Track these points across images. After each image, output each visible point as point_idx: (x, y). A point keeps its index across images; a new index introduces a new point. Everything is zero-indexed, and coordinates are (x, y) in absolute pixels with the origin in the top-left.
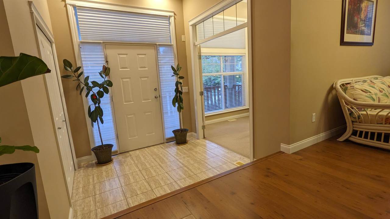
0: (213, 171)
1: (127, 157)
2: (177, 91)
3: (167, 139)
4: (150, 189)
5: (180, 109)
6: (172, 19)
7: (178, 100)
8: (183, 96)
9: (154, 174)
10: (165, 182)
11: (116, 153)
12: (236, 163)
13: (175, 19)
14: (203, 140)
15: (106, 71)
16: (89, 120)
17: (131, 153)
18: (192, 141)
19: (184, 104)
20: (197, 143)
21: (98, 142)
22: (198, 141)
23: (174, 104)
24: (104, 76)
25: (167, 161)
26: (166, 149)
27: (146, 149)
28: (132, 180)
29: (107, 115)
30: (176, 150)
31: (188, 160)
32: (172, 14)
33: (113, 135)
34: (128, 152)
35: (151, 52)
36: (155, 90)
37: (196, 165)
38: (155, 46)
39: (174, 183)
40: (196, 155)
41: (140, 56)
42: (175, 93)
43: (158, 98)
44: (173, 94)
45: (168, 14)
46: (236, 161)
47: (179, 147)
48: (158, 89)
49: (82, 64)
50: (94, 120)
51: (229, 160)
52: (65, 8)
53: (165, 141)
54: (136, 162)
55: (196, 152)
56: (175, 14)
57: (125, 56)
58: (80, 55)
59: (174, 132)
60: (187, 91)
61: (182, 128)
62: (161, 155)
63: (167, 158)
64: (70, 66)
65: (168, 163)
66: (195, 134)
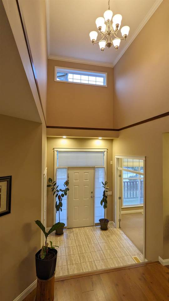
0: (117, 259)
1: (71, 232)
2: (104, 195)
3: (96, 224)
4: (80, 262)
5: (105, 207)
6: (106, 153)
7: (104, 201)
8: (108, 199)
9: (84, 252)
10: (88, 259)
11: (66, 228)
12: (134, 257)
13: (107, 152)
14: (119, 229)
15: (67, 183)
16: (55, 209)
17: (73, 229)
18: (111, 229)
19: (108, 205)
20: (114, 231)
21: (58, 220)
22: (115, 229)
23: (101, 204)
24: (65, 186)
25: (92, 242)
26: (94, 232)
27: (82, 228)
28: (72, 253)
29: (64, 207)
30: (99, 234)
31: (105, 245)
32: (106, 150)
33: (66, 218)
34: (72, 228)
35: (91, 171)
36: (92, 192)
37: (109, 251)
38: (94, 168)
39: (93, 262)
40: (111, 243)
41: (85, 173)
42: (103, 197)
43: (93, 197)
44: (102, 197)
45: (103, 150)
46: (135, 255)
47: (102, 232)
48: (93, 192)
49: (56, 180)
50: (58, 210)
51: (130, 254)
52: (53, 152)
53: (94, 225)
54: (75, 238)
55: (111, 240)
56: (107, 150)
57: (77, 174)
58: (56, 174)
59: (100, 220)
60: (111, 194)
61: (106, 218)
62: (90, 237)
63: (93, 240)
64: (51, 180)
65: (93, 245)
66: (114, 224)
